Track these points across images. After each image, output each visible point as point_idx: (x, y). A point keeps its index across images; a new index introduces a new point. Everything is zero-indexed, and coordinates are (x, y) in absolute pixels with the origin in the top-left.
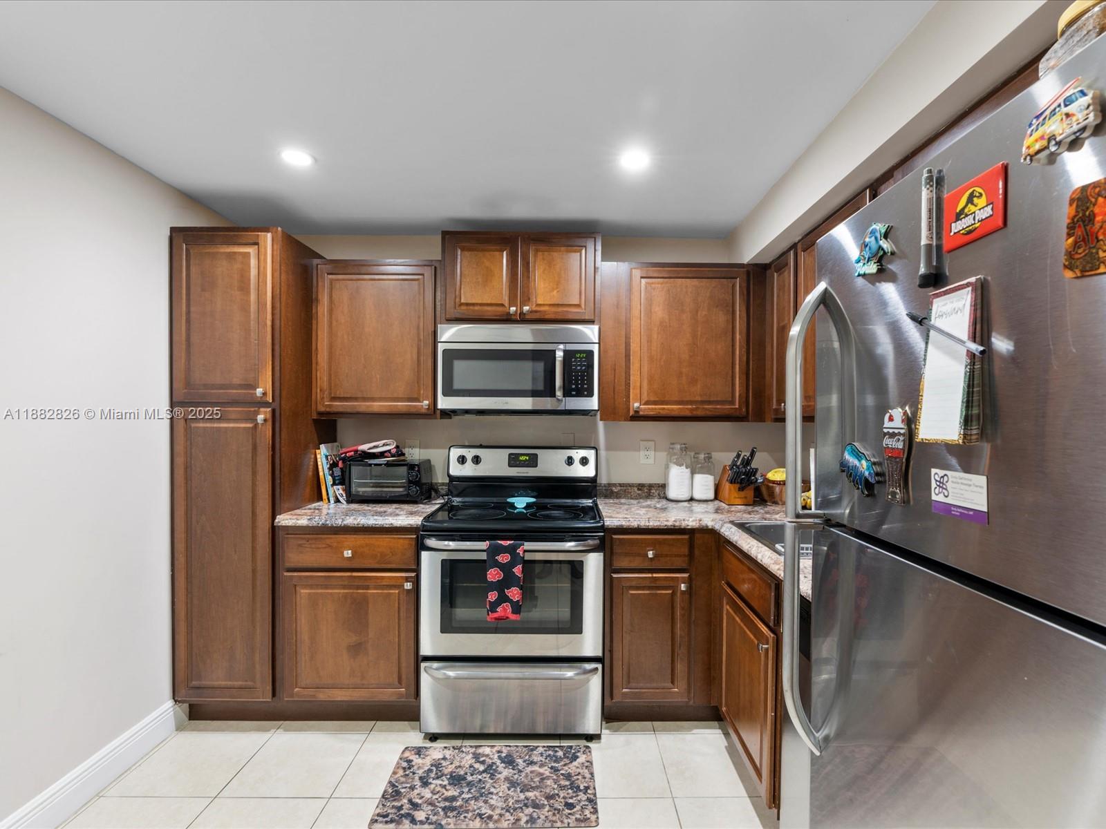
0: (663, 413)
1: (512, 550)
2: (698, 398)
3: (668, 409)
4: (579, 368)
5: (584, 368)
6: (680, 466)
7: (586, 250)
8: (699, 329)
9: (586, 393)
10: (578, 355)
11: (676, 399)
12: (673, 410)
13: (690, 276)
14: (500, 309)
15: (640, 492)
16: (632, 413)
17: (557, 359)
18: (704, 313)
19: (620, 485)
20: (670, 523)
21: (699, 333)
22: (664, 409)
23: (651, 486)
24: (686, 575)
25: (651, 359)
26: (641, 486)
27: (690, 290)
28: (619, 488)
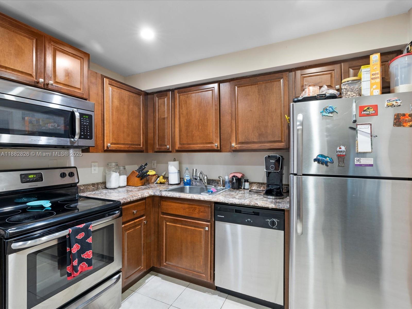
0: (118, 149)
1: (86, 229)
2: (130, 143)
3: (120, 147)
4: (85, 123)
5: (87, 124)
6: (116, 173)
7: (83, 60)
8: (130, 113)
9: (89, 137)
10: (84, 116)
11: (123, 143)
12: (121, 147)
13: (127, 89)
14: (29, 77)
15: (93, 187)
16: (105, 148)
17: (76, 117)
18: (132, 107)
19: (84, 185)
20: (140, 196)
21: (130, 115)
22: (118, 147)
23: (98, 184)
24: (144, 217)
25: (113, 123)
26: (93, 185)
27: (127, 96)
28: (84, 187)
